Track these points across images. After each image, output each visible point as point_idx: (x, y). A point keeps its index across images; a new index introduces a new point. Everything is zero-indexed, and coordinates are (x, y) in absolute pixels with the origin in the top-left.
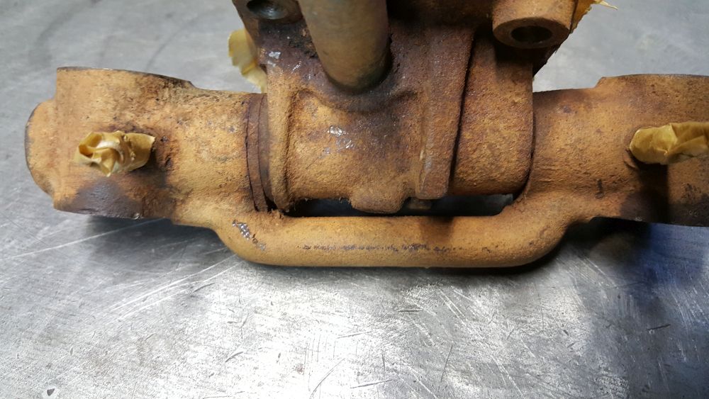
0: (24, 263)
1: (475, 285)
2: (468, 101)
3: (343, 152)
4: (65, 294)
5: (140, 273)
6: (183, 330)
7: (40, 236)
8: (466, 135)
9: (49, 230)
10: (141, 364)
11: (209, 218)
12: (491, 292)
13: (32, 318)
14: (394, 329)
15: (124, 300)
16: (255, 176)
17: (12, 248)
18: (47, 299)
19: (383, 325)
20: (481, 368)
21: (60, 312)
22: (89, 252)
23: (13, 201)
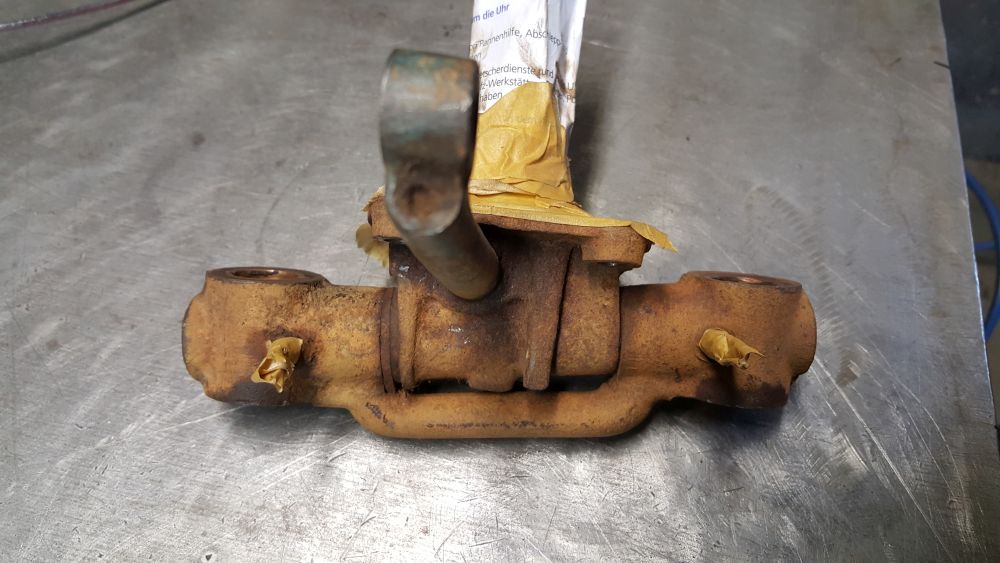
0: (166, 438)
1: (577, 451)
2: (566, 304)
3: (462, 347)
4: (210, 467)
5: (278, 444)
6: (322, 498)
7: (179, 409)
8: (565, 332)
9: (186, 404)
10: (287, 530)
11: (345, 401)
12: (591, 457)
13: (182, 490)
14: (506, 494)
15: (267, 471)
16: (387, 367)
17: (153, 422)
18: (193, 472)
19: (497, 490)
20: (580, 527)
21: (208, 484)
22: (227, 425)
23: (146, 374)
